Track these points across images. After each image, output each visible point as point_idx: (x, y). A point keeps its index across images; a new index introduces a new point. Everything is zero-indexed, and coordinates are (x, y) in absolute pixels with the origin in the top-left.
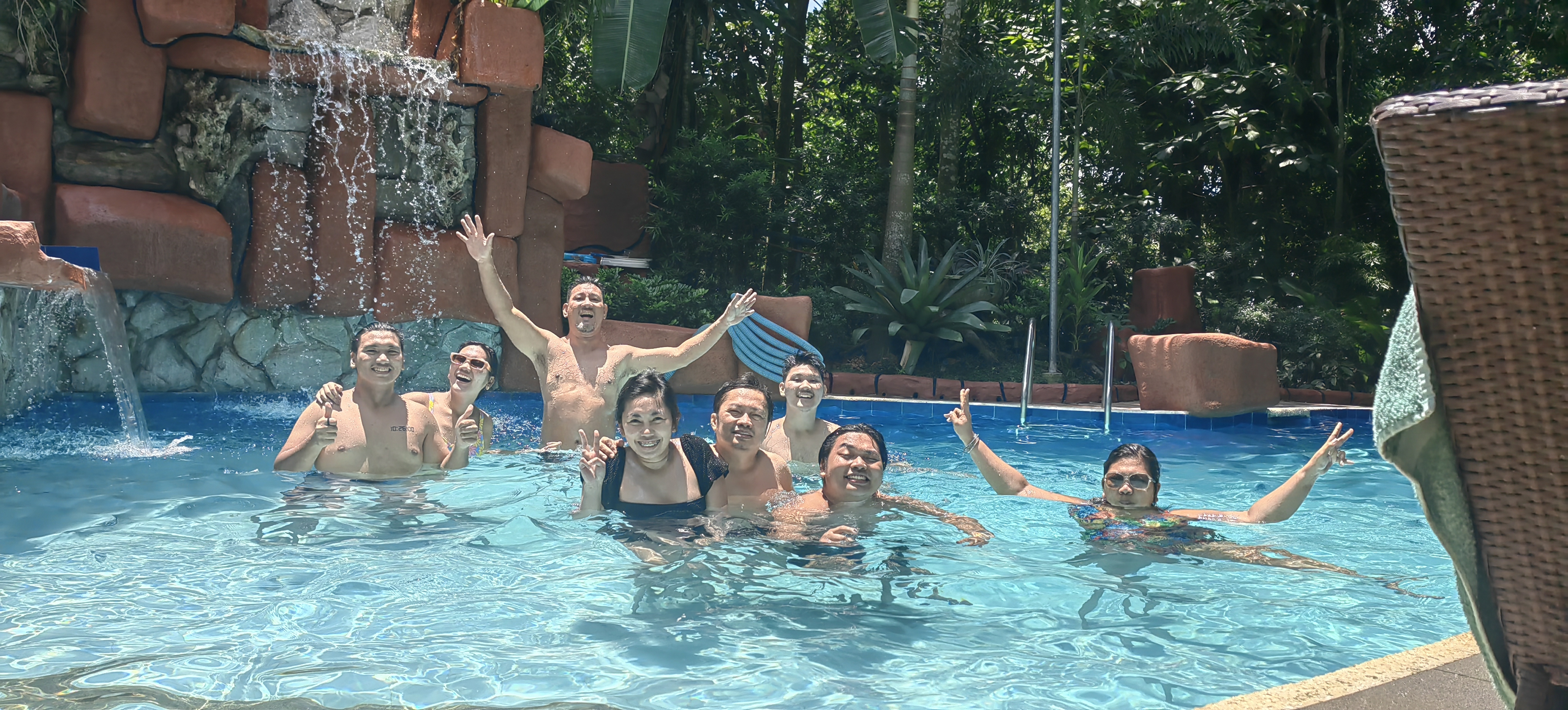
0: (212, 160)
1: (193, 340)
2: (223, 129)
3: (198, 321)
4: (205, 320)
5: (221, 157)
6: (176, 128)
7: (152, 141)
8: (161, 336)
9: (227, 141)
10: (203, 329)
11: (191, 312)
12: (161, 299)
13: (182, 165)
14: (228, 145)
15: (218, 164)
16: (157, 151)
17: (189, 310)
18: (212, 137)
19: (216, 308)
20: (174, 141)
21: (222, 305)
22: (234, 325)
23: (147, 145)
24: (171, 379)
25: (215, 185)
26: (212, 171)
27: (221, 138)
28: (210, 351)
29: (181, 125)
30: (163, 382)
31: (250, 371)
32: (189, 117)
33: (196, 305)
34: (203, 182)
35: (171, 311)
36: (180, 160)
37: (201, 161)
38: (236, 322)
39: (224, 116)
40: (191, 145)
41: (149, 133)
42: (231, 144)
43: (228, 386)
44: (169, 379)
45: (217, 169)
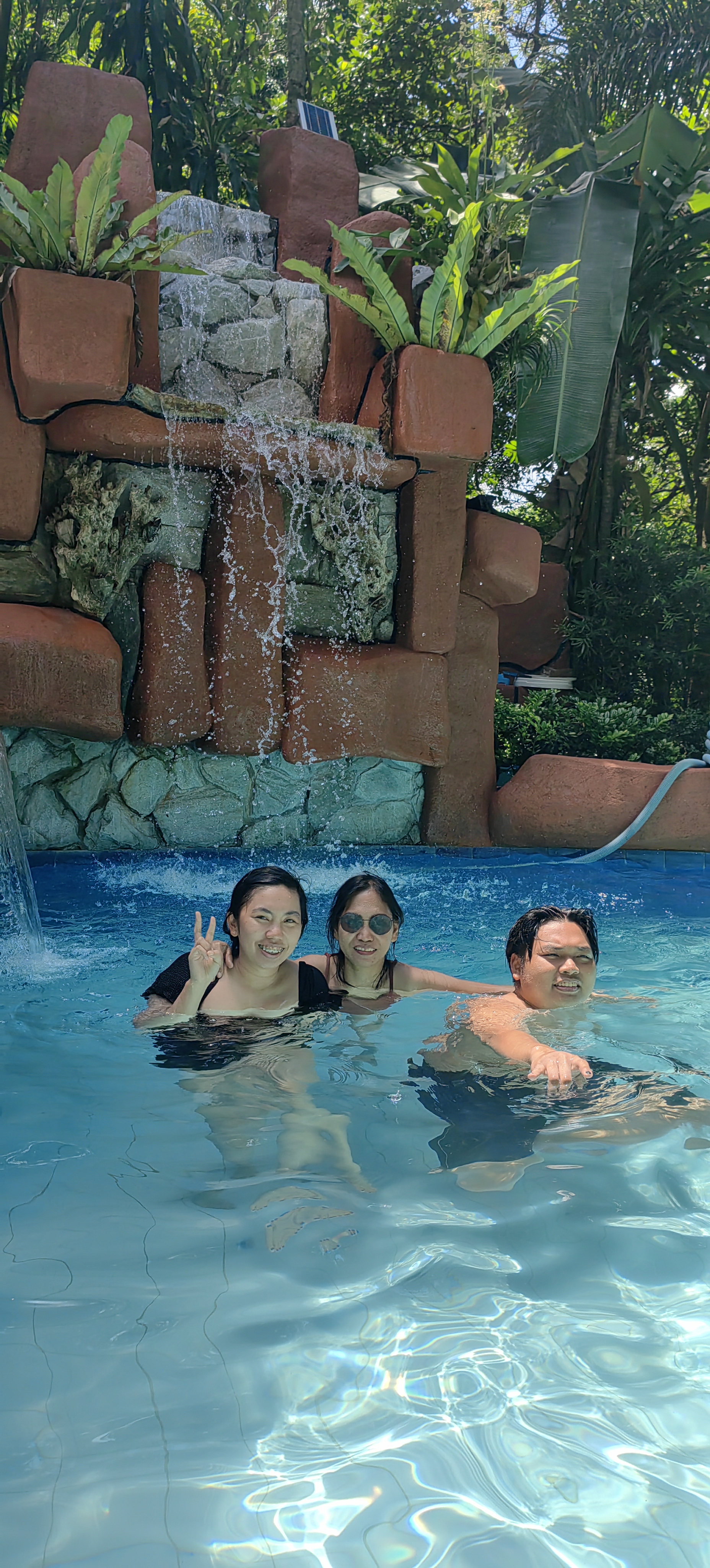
0: (98, 564)
1: (75, 787)
2: (110, 524)
3: (81, 764)
4: (90, 761)
5: (109, 560)
6: (56, 525)
7: (29, 543)
8: (39, 783)
9: (115, 540)
10: (87, 773)
11: (73, 753)
12: (40, 737)
13: (63, 572)
14: (116, 544)
15: (104, 568)
16: (35, 555)
17: (71, 749)
18: (98, 533)
19: (101, 747)
20: (53, 540)
21: (109, 743)
22: (121, 768)
23: (23, 548)
24: (52, 834)
25: (102, 594)
26: (98, 577)
27: (108, 536)
28: (95, 800)
29: (61, 520)
30: (42, 839)
31: (139, 822)
32: (72, 510)
33: (78, 743)
34: (88, 592)
35: (52, 751)
36: (61, 565)
37: (87, 565)
38: (124, 763)
39: (112, 508)
40: (73, 546)
41: (27, 531)
42: (120, 543)
43: (115, 842)
44: (48, 835)
45: (104, 575)
